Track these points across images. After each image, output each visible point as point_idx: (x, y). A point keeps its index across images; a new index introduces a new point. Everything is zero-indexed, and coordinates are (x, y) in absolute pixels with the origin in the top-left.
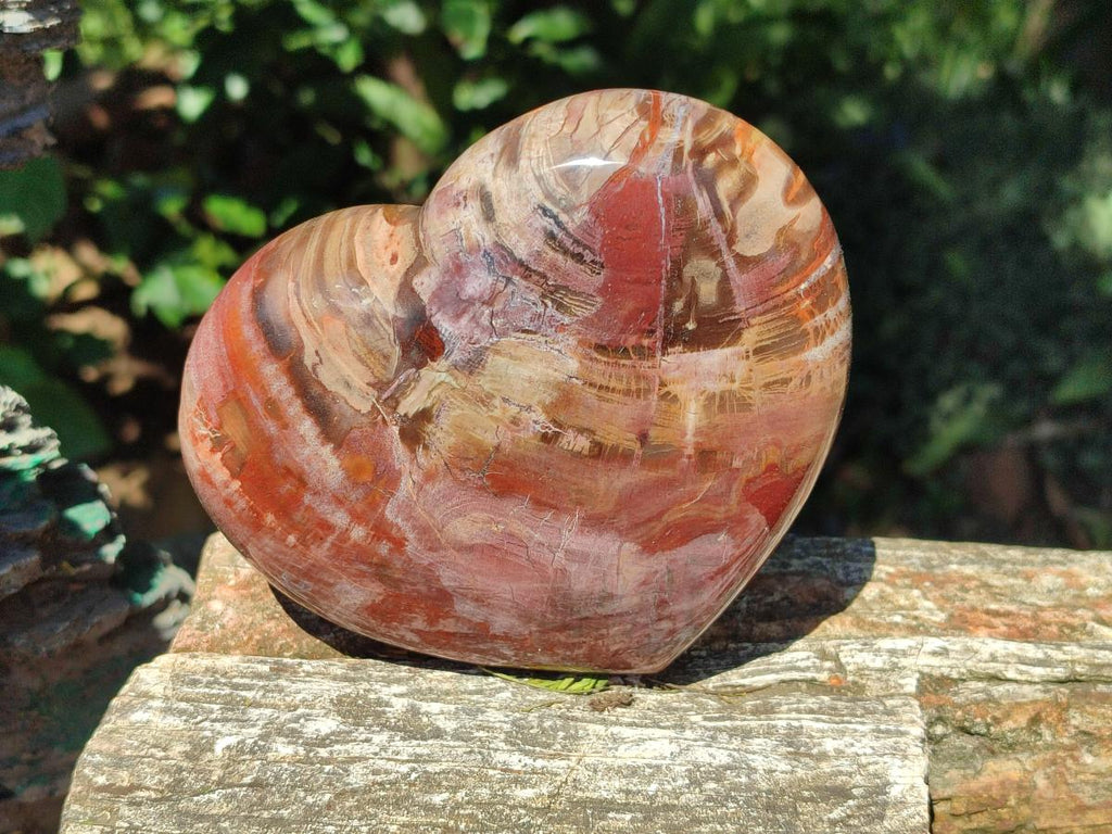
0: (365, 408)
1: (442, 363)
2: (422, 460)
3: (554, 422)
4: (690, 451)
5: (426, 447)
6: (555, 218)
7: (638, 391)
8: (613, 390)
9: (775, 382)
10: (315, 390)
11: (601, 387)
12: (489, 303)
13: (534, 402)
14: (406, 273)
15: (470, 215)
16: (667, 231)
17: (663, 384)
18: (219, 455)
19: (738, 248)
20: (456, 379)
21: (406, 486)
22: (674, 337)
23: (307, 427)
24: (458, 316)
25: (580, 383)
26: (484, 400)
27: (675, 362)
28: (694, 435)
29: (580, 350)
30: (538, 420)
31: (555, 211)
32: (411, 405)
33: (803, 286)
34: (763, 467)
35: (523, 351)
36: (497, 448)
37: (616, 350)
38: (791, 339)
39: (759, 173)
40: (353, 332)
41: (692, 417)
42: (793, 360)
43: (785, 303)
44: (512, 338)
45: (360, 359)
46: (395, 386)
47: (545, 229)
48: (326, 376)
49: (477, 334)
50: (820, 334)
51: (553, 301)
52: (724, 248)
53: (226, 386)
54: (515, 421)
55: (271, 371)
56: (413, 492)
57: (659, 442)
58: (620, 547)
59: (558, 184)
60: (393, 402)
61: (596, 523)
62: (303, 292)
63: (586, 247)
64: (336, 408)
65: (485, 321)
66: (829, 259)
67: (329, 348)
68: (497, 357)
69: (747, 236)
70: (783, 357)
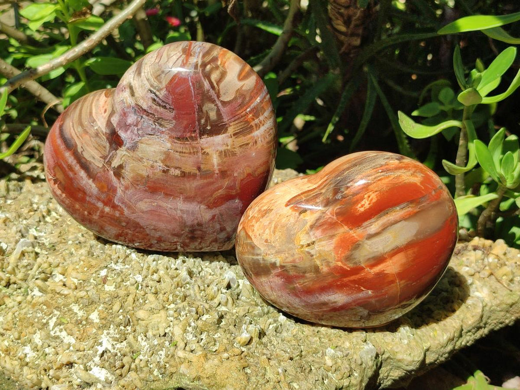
0: (101, 166)
1: (124, 148)
2: (123, 182)
3: (166, 166)
4: (217, 172)
5: (123, 178)
6: (155, 93)
7: (194, 152)
8: (185, 153)
9: (243, 145)
10: (83, 160)
11: (180, 152)
12: (136, 125)
13: (157, 159)
14: (109, 116)
15: (126, 94)
16: (194, 95)
17: (202, 149)
18: (57, 185)
19: (221, 99)
20: (129, 153)
21: (119, 192)
22: (203, 132)
23: (82, 174)
24: (126, 131)
25: (172, 151)
26: (140, 160)
27: (205, 141)
28: (218, 166)
29: (170, 140)
30: (160, 166)
31: (155, 91)
32: (115, 163)
33: (248, 110)
34: (246, 175)
35: (150, 142)
36: (148, 176)
37: (183, 138)
38: (247, 129)
39: (228, 70)
40: (92, 139)
41: (215, 160)
42: (249, 136)
43: (242, 117)
44: (146, 137)
45: (96, 148)
46: (109, 157)
47: (152, 98)
48: (86, 155)
49: (134, 137)
50: (258, 126)
51: (158, 123)
52: (216, 99)
53: (54, 161)
54: (152, 167)
55: (67, 154)
56: (122, 194)
57: (205, 169)
58: (200, 207)
59: (154, 81)
60: (109, 163)
61: (188, 199)
62: (75, 126)
63: (166, 103)
64: (91, 166)
65: (136, 132)
66: (259, 98)
67: (86, 145)
68: (142, 145)
69: (224, 94)
70: (244, 136)
